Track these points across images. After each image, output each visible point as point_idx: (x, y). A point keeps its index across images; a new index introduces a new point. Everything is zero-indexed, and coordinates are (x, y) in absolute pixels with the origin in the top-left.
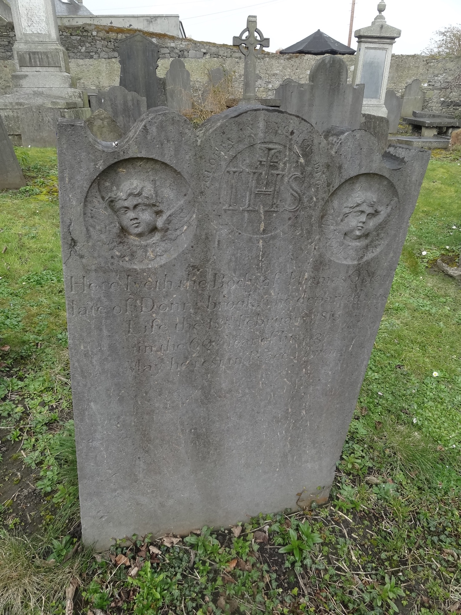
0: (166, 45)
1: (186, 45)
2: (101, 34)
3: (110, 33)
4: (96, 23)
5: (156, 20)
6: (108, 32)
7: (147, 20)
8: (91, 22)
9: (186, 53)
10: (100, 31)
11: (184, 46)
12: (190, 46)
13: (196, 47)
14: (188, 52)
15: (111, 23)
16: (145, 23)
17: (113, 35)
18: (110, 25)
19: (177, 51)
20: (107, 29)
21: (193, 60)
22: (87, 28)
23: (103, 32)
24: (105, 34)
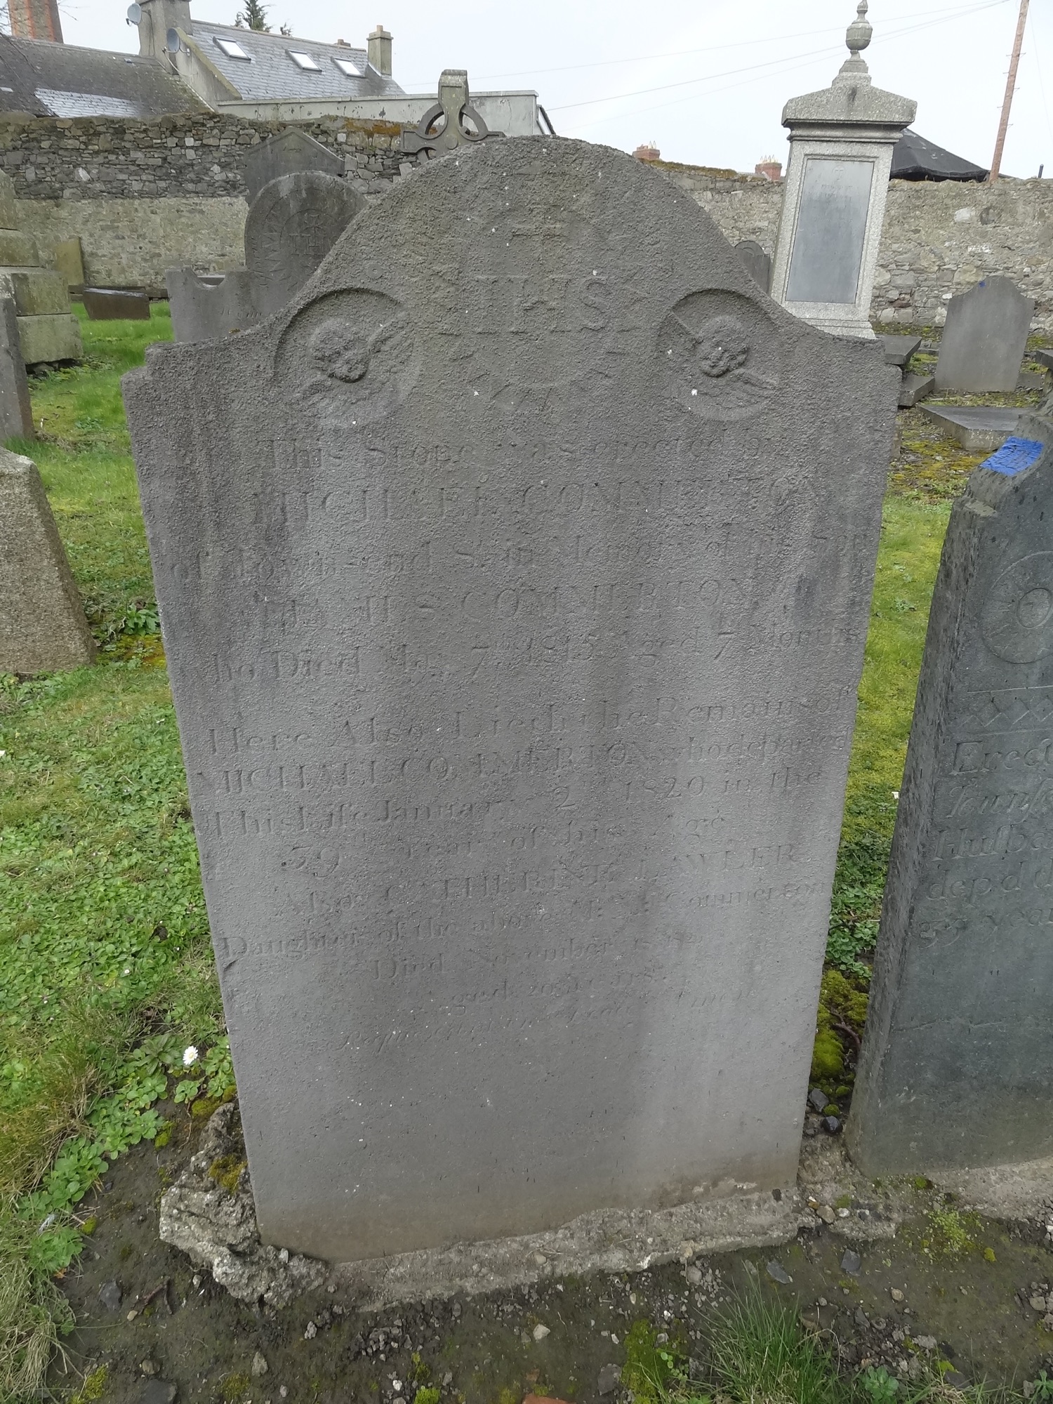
2: (357, 140)
3: (376, 135)
4: (349, 114)
5: (482, 104)
6: (370, 135)
8: (340, 113)
10: (354, 132)
15: (383, 113)
17: (380, 141)
18: (380, 118)
20: (370, 127)
22: (328, 125)
23: (362, 133)
24: (364, 139)
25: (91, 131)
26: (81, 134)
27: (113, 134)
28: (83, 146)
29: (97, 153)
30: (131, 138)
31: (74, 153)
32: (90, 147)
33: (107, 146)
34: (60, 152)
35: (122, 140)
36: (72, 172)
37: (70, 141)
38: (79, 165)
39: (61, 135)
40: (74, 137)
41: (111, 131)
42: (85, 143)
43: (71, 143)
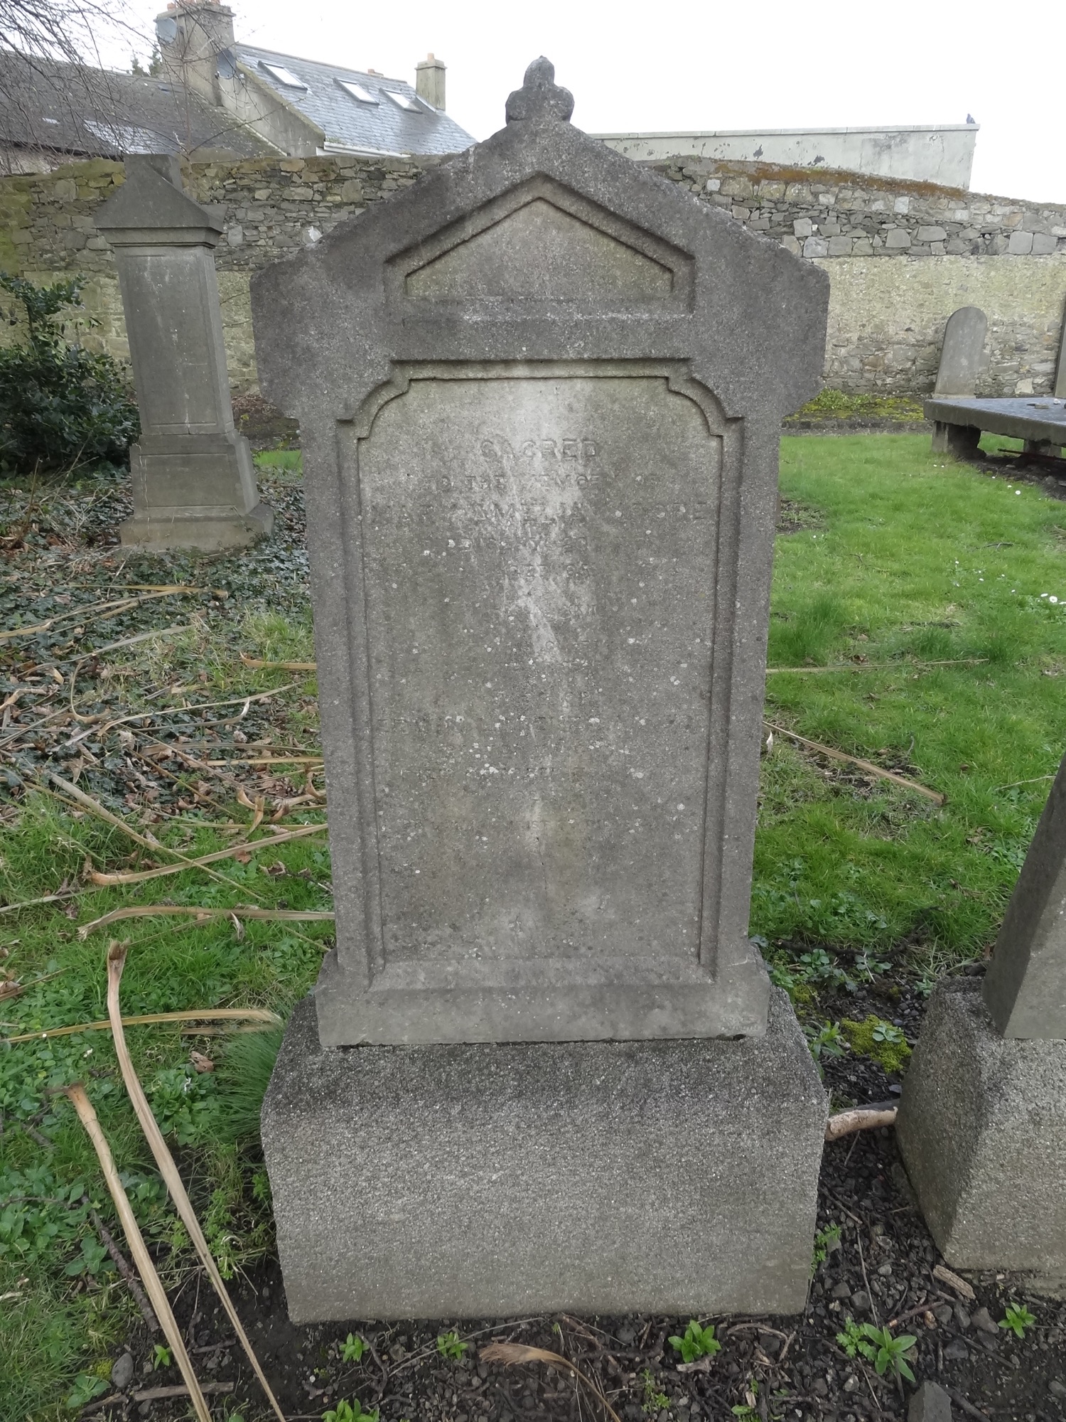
0: (940, 218)
1: (1004, 215)
2: (735, 188)
3: (764, 182)
4: (715, 154)
5: (903, 141)
6: (756, 181)
7: (876, 143)
9: (1000, 240)
10: (733, 178)
11: (996, 220)
12: (1018, 218)
13: (1038, 221)
14: (1008, 237)
15: (759, 153)
16: (869, 150)
17: (772, 189)
18: (758, 159)
19: (972, 234)
20: (752, 170)
21: (1021, 259)
22: (690, 169)
23: (744, 179)
24: (746, 187)
25: (333, 176)
26: (316, 179)
27: (364, 180)
28: (318, 197)
29: (339, 206)
30: (393, 185)
31: (306, 206)
32: (329, 198)
33: (356, 197)
34: (285, 205)
35: (380, 189)
36: (299, 234)
37: (299, 190)
38: (310, 223)
39: (287, 181)
40: (307, 185)
41: (364, 175)
42: (321, 193)
43: (300, 192)
